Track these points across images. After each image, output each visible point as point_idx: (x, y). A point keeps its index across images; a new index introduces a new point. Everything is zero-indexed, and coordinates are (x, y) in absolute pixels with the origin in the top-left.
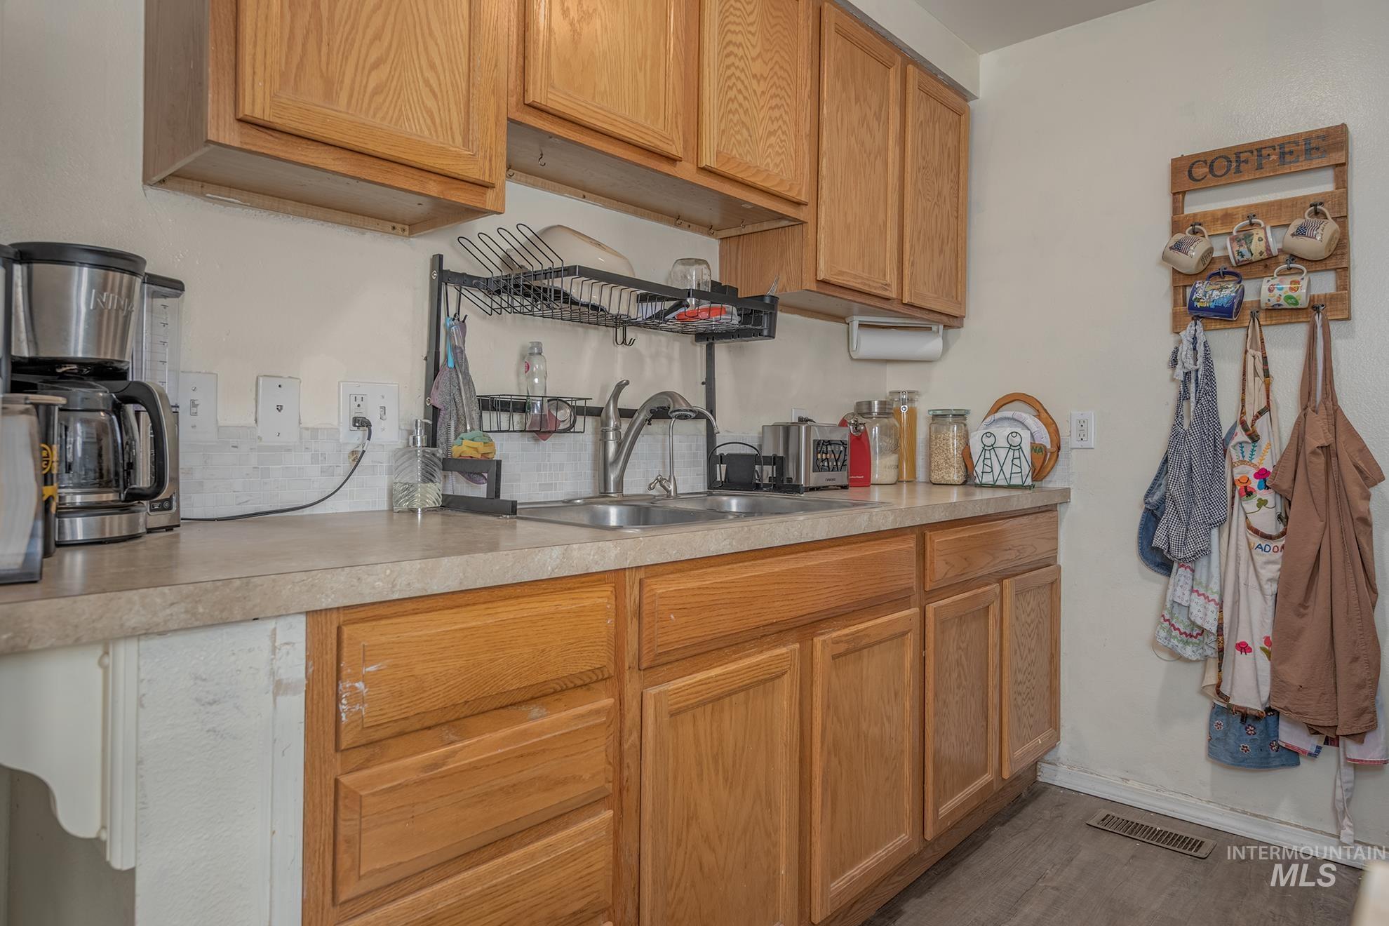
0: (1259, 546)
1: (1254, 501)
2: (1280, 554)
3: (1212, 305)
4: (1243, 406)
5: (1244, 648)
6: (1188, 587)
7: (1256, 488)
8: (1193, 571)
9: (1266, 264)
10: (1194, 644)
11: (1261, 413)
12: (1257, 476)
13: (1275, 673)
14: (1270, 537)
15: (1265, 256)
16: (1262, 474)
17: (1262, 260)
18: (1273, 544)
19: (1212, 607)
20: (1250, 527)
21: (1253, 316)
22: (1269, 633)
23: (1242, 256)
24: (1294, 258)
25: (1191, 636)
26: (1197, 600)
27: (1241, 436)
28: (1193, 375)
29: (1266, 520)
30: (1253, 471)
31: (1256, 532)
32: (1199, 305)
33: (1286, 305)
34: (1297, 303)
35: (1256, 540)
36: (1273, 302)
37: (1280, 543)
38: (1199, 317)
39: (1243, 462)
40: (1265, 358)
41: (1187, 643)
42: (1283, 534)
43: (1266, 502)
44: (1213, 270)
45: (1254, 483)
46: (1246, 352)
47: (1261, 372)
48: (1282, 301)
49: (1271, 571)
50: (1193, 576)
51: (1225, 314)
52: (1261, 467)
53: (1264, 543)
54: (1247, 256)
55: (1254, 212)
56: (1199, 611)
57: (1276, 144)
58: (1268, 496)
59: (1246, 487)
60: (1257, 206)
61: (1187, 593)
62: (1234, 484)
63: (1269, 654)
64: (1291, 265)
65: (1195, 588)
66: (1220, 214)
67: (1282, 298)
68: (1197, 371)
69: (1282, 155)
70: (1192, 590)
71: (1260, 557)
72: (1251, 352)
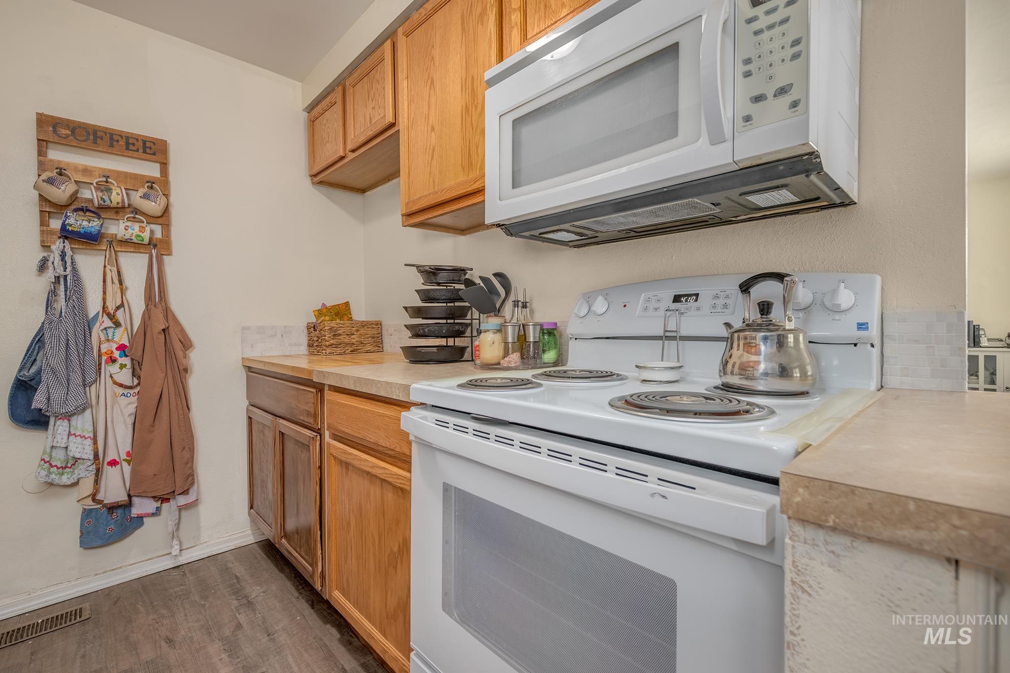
0: (123, 394)
1: (117, 365)
2: (137, 397)
3: (82, 231)
4: (104, 303)
5: (113, 463)
6: (67, 433)
7: (118, 356)
8: (69, 420)
9: (119, 210)
10: (68, 473)
11: (118, 308)
12: (117, 349)
13: (134, 473)
14: (131, 388)
15: (120, 205)
16: (121, 348)
17: (117, 208)
18: (132, 391)
19: (89, 442)
20: (115, 383)
21: (111, 243)
22: (128, 448)
23: (104, 202)
24: (136, 211)
25: (66, 467)
26: (74, 440)
27: (108, 323)
28: (62, 280)
29: (125, 377)
30: (115, 346)
31: (121, 385)
32: (70, 229)
33: (135, 240)
34: (143, 240)
35: (120, 391)
36: (127, 237)
37: (136, 391)
38: (66, 238)
39: (108, 340)
40: (119, 272)
41: (63, 474)
42: (139, 384)
43: (126, 365)
44: (74, 204)
45: (117, 354)
46: (105, 267)
47: (116, 281)
48: (133, 238)
49: (132, 409)
50: (70, 424)
51: (90, 239)
52: (120, 343)
53: (126, 391)
54: (108, 203)
55: (108, 174)
56: (77, 447)
57: (123, 135)
58: (127, 361)
59: (111, 357)
60: (110, 171)
61: (65, 437)
62: (100, 356)
63: (129, 462)
64: (136, 216)
65: (72, 432)
66: (81, 168)
67: (134, 235)
68: (65, 277)
69: (127, 144)
70: (70, 434)
71: (123, 401)
72: (108, 267)
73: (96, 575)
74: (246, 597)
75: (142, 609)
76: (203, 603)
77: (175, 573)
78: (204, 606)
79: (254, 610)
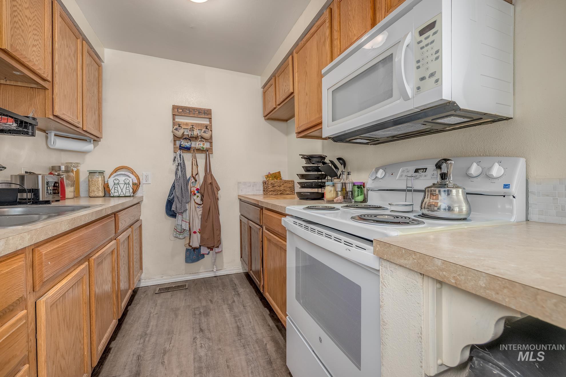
0: (198, 207)
1: (196, 196)
2: (202, 208)
3: (185, 146)
4: (192, 173)
5: (195, 232)
6: (181, 220)
7: (196, 193)
8: (182, 215)
9: (196, 138)
10: (182, 234)
11: (196, 175)
12: (196, 190)
13: (201, 237)
14: (200, 205)
15: (197, 136)
16: (197, 189)
17: (196, 137)
18: (201, 206)
19: (188, 224)
20: (196, 203)
21: (194, 150)
22: (200, 228)
23: (192, 135)
24: (202, 138)
25: (181, 232)
26: (183, 223)
27: (193, 180)
28: (180, 164)
29: (198, 200)
30: (195, 189)
31: (197, 204)
32: (182, 146)
33: (201, 149)
34: (204, 149)
35: (197, 206)
36: (199, 148)
37: (202, 206)
38: (181, 149)
39: (193, 187)
40: (197, 161)
41: (180, 235)
42: (203, 203)
43: (198, 196)
44: (183, 137)
45: (196, 192)
46: (192, 159)
47: (196, 165)
48: (201, 148)
49: (200, 213)
50: (182, 217)
51: (188, 149)
52: (197, 188)
53: (199, 206)
54: (193, 135)
55: (193, 125)
56: (184, 225)
57: (198, 109)
58: (199, 195)
59: (194, 193)
60: (194, 123)
61: (181, 221)
62: (191, 192)
63: (200, 233)
64: (202, 139)
65: (183, 220)
66: (185, 123)
67: (201, 147)
68: (181, 163)
69: (199, 112)
70: (182, 220)
71: (198, 210)
72: (193, 159)
73: (190, 274)
74: (238, 292)
75: (203, 289)
76: (223, 290)
77: (215, 278)
78: (223, 291)
79: (240, 297)
